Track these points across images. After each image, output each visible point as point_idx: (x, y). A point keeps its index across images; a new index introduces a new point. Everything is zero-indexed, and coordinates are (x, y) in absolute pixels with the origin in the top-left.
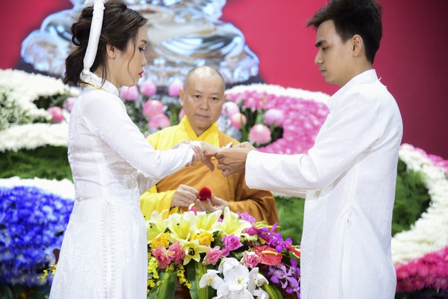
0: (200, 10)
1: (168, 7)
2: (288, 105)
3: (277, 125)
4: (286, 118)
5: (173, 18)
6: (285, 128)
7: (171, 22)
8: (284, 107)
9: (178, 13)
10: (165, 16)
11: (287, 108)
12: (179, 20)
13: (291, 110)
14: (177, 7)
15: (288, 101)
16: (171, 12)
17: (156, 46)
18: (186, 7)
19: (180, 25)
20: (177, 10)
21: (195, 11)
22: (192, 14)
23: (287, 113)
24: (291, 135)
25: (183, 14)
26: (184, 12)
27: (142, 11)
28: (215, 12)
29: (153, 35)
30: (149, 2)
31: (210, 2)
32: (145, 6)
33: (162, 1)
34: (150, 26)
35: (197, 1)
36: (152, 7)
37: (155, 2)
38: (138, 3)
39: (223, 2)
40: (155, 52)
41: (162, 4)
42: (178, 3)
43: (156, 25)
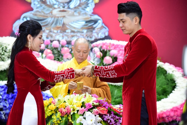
0: (84, 10)
1: (71, 9)
2: (119, 48)
3: (115, 56)
4: (118, 53)
5: (74, 13)
6: (118, 57)
7: (73, 15)
8: (118, 49)
9: (75, 11)
10: (70, 13)
11: (119, 49)
12: (76, 14)
13: (120, 50)
14: (75, 9)
15: (119, 46)
16: (73, 11)
17: (67, 25)
18: (79, 9)
19: (76, 16)
20: (75, 10)
21: (82, 10)
22: (81, 12)
23: (119, 51)
24: (120, 60)
25: (77, 12)
26: (78, 11)
27: (61, 11)
28: (90, 11)
29: (65, 21)
30: (64, 7)
31: (88, 6)
32: (62, 9)
33: (69, 6)
34: (64, 17)
35: (83, 6)
36: (65, 9)
37: (66, 7)
38: (59, 8)
39: (93, 6)
40: (66, 27)
41: (69, 8)
42: (75, 7)
43: (66, 16)
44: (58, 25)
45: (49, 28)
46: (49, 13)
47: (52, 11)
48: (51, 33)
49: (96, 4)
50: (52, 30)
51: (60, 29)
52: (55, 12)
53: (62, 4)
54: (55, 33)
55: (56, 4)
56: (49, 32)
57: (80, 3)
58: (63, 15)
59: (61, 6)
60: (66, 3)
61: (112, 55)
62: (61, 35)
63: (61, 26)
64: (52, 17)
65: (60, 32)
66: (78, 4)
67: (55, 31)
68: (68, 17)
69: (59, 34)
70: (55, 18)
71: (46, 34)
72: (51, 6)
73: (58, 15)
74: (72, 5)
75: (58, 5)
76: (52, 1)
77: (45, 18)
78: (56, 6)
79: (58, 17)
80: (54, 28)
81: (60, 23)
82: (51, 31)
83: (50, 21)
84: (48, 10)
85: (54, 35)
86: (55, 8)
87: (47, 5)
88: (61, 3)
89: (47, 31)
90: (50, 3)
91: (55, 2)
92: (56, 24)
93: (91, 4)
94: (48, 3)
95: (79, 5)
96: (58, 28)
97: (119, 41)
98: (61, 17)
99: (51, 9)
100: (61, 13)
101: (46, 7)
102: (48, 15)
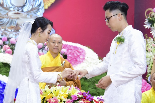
0: (36, 14)
1: (25, 12)
2: (68, 47)
4: (68, 52)
5: (26, 16)
7: (26, 17)
8: (66, 48)
9: (28, 14)
10: (23, 15)
11: (68, 49)
12: (28, 16)
13: (69, 49)
14: (27, 12)
15: (68, 46)
16: (26, 14)
17: (20, 25)
18: (31, 12)
19: (29, 18)
20: (27, 13)
21: (34, 14)
22: (33, 15)
23: (68, 50)
24: (70, 58)
25: (30, 15)
26: (30, 14)
27: (15, 13)
28: (41, 15)
29: (19, 22)
30: (18, 10)
31: (39, 11)
32: (17, 12)
33: (23, 10)
34: (18, 18)
35: (35, 11)
36: (19, 12)
37: (20, 10)
38: (14, 11)
39: (43, 11)
40: (19, 27)
41: (22, 11)
42: (28, 11)
43: (20, 18)
44: (13, 25)
45: (4, 27)
46: (5, 15)
47: (8, 13)
48: (6, 32)
49: (45, 10)
50: (7, 28)
51: (14, 28)
52: (11, 14)
53: (17, 8)
54: (9, 32)
55: (11, 8)
56: (4, 31)
57: (32, 8)
58: (17, 17)
59: (16, 9)
60: (20, 7)
61: (63, 53)
62: (15, 33)
63: (15, 26)
64: (7, 18)
65: (14, 31)
66: (30, 9)
67: (10, 30)
68: (21, 19)
69: (13, 33)
70: (10, 19)
71: (2, 32)
72: (7, 9)
73: (13, 17)
74: (25, 9)
75: (13, 8)
76: (8, 5)
77: (2, 18)
78: (12, 9)
79: (13, 18)
80: (8, 27)
81: (14, 24)
82: (6, 30)
83: (6, 21)
84: (4, 12)
85: (8, 33)
86: (10, 11)
87: (4, 8)
88: (16, 6)
89: (3, 30)
90: (6, 6)
91: (11, 6)
92: (11, 24)
93: (42, 10)
94: (5, 6)
95: (32, 10)
96: (12, 27)
98: (15, 18)
99: (7, 11)
100: (15, 15)
101: (3, 9)
102: (4, 16)
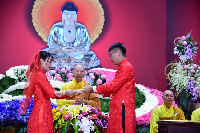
0: (84, 48)
1: (75, 47)
2: (107, 73)
3: (104, 79)
6: (106, 80)
7: (76, 51)
8: (106, 74)
9: (77, 49)
10: (74, 49)
12: (77, 50)
13: (108, 75)
15: (107, 72)
16: (76, 48)
17: (71, 57)
19: (78, 52)
21: (82, 48)
22: (81, 49)
23: (107, 76)
24: (108, 82)
25: (79, 49)
26: (79, 48)
27: (67, 48)
28: (88, 48)
29: (70, 55)
30: (70, 46)
31: (86, 45)
32: (68, 47)
33: (73, 45)
34: (70, 52)
35: (83, 45)
36: (70, 47)
37: (71, 46)
38: (66, 46)
39: (90, 45)
40: (71, 59)
41: (73, 46)
42: (77, 46)
43: (71, 52)
44: (66, 58)
45: (59, 60)
46: (59, 50)
47: (61, 48)
48: (61, 63)
50: (61, 61)
51: (67, 60)
52: (64, 49)
53: (68, 44)
54: (63, 63)
55: (64, 44)
56: (59, 62)
57: (81, 43)
58: (69, 51)
59: (68, 45)
60: (71, 43)
61: (102, 78)
62: (68, 64)
63: (68, 58)
64: (61, 52)
65: (67, 62)
66: (79, 44)
67: (64, 62)
68: (72, 52)
69: (66, 64)
70: (63, 53)
71: (57, 64)
72: (61, 45)
73: (65, 51)
74: (75, 45)
75: (66, 44)
76: (62, 42)
77: (57, 53)
78: (64, 45)
79: (66, 52)
80: (62, 60)
81: (67, 56)
82: (60, 62)
83: (60, 55)
84: (58, 48)
85: (62, 64)
86: (64, 46)
87: (58, 44)
88: (68, 43)
89: (58, 62)
90: (60, 43)
91: (63, 42)
92: (64, 57)
93: (88, 44)
94: (59, 43)
95: (80, 45)
96: (65, 60)
97: (107, 69)
98: (67, 52)
99: (61, 47)
100: (67, 49)
101: (57, 45)
102: (59, 51)
